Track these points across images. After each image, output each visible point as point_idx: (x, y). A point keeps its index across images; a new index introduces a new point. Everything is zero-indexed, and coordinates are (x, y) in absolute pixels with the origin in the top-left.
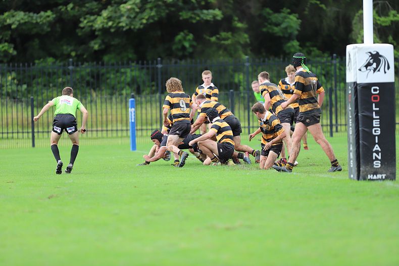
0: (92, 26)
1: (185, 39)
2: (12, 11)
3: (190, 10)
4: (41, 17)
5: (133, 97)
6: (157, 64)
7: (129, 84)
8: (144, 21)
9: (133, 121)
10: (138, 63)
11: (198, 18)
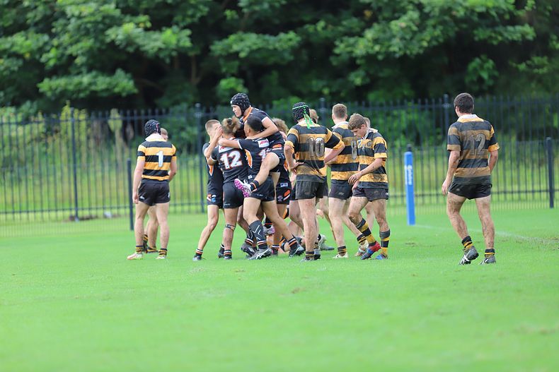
0: (351, 52)
1: (482, 67)
2: (240, 34)
3: (488, 26)
4: (280, 41)
5: (410, 150)
6: (443, 103)
7: (404, 133)
8: (425, 44)
9: (410, 183)
10: (416, 102)
11: (500, 38)
